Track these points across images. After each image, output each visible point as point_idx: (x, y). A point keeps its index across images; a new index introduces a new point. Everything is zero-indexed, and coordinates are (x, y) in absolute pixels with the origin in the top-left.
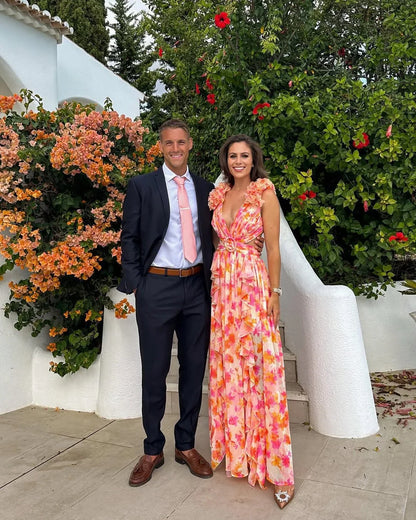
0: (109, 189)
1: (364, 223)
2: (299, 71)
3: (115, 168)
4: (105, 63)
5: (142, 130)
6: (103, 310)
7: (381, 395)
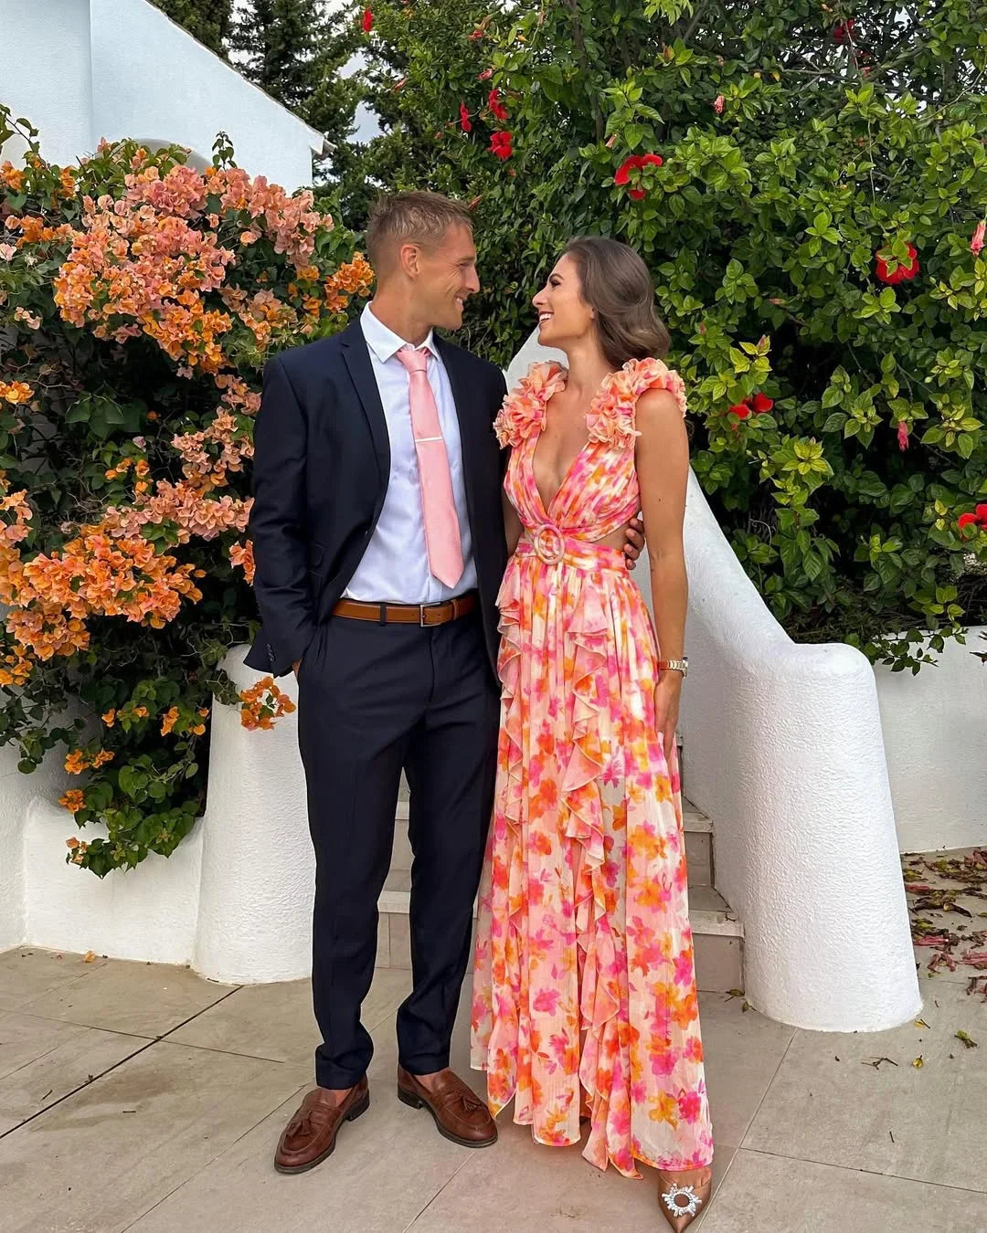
0: (222, 381)
1: (891, 480)
2: (739, 71)
3: (239, 325)
4: (223, 54)
5: (314, 219)
6: (208, 704)
7: (923, 915)
